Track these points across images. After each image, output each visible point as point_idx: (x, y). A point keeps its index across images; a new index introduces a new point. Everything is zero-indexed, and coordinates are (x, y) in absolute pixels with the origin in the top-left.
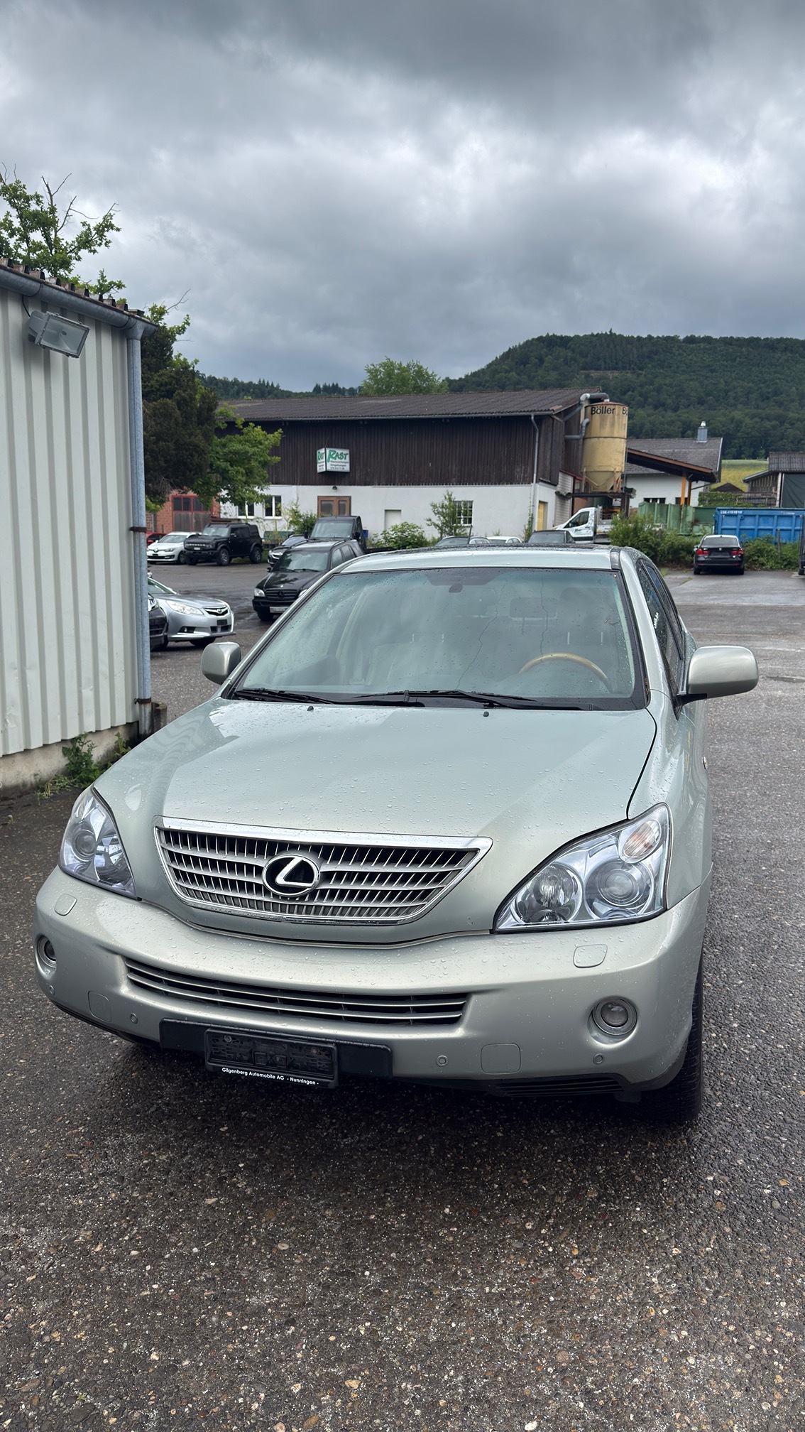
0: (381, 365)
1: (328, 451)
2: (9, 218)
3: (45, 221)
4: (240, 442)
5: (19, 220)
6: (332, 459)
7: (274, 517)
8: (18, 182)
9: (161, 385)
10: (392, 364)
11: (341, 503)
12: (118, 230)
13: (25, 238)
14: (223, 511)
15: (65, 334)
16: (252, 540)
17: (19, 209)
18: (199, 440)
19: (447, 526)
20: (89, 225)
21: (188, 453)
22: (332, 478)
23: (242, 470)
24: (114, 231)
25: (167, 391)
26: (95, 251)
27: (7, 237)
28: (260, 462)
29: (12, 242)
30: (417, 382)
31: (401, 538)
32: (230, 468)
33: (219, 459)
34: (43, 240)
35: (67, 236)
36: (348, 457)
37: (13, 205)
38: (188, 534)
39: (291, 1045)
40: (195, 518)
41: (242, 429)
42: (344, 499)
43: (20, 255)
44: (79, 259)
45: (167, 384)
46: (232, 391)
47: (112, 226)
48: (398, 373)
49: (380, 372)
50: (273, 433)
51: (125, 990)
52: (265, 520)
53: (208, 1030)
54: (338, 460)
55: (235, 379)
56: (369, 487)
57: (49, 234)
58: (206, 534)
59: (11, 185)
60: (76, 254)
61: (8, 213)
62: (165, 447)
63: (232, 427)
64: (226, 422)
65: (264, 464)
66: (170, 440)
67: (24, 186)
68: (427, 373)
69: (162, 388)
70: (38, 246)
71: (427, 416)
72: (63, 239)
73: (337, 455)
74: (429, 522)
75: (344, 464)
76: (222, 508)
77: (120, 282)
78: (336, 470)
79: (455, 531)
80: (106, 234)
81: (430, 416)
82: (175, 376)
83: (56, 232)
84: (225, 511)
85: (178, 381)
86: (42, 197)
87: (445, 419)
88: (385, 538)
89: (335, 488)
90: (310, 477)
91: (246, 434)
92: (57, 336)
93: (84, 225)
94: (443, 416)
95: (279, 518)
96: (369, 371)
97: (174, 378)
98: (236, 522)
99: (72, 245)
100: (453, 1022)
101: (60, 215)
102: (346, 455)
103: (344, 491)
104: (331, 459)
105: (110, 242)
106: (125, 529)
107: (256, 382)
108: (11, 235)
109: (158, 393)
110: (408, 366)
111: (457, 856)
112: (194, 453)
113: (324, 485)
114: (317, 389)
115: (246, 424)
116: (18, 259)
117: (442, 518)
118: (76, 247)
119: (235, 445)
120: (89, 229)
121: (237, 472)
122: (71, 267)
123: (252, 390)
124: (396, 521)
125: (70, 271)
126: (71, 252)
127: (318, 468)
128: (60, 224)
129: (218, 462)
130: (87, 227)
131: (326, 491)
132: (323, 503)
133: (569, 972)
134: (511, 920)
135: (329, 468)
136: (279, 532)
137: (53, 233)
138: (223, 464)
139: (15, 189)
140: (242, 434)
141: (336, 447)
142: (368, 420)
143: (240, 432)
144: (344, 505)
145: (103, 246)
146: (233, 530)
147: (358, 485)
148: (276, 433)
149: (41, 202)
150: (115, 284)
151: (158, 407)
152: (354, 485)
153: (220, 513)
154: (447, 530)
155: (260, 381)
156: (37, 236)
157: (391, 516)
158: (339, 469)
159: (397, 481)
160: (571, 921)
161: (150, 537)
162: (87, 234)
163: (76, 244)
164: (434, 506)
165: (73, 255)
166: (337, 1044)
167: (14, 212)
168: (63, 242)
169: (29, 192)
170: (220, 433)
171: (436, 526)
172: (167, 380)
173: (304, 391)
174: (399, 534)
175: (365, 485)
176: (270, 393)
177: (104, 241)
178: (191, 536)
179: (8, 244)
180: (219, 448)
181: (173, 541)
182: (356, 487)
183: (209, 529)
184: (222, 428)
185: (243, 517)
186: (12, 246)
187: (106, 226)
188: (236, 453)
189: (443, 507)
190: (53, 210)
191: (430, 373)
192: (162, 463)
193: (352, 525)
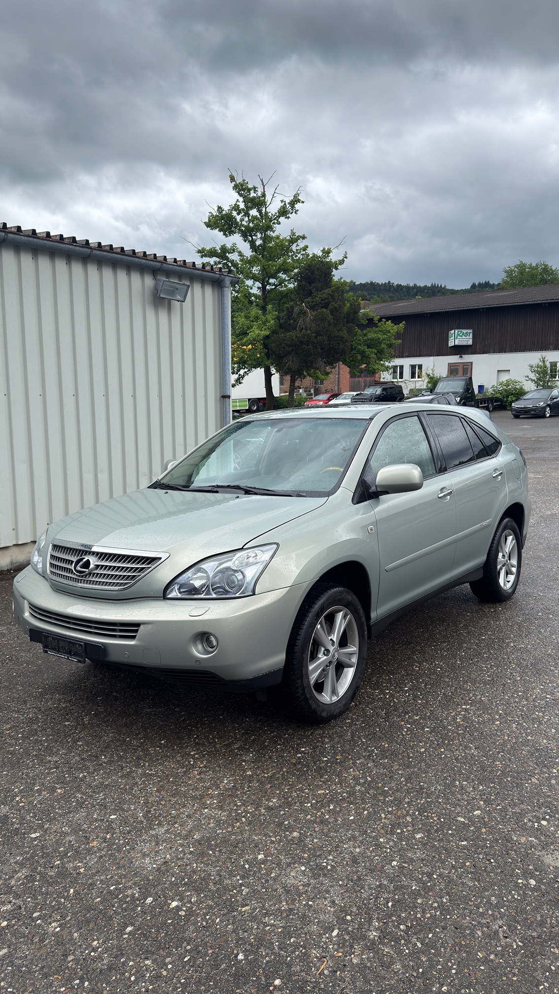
0: (515, 267)
1: (456, 331)
2: (238, 203)
3: (259, 203)
4: (375, 332)
5: (244, 203)
6: (460, 337)
7: (417, 379)
8: (244, 180)
9: (322, 300)
10: (524, 265)
11: (465, 367)
12: (303, 202)
13: (247, 214)
14: (382, 376)
15: (177, 289)
16: (398, 396)
17: (244, 197)
18: (344, 333)
19: (541, 381)
20: (285, 202)
21: (336, 342)
22: (460, 350)
23: (374, 350)
24: (300, 204)
25: (326, 303)
26: (289, 217)
27: (236, 215)
28: (387, 345)
29: (238, 218)
30: (543, 276)
31: (506, 390)
32: (367, 350)
33: (360, 344)
34: (258, 214)
35: (273, 208)
36: (471, 334)
37: (241, 195)
38: (355, 393)
39: (70, 642)
40: (364, 382)
41: (377, 324)
42: (467, 364)
43: (243, 225)
44: (279, 223)
45: (325, 299)
46: (412, 293)
47: (298, 201)
48: (528, 271)
49: (515, 271)
50: (398, 324)
51: (27, 615)
52: (410, 381)
53: (44, 633)
54: (463, 337)
55: (415, 285)
56: (487, 355)
57: (262, 210)
58: (366, 393)
59: (240, 183)
60: (277, 220)
61: (238, 200)
62: (321, 340)
63: (371, 322)
64: (367, 320)
65: (390, 346)
66: (325, 335)
67: (247, 182)
68: (551, 269)
69: (323, 302)
70: (255, 218)
71: (531, 303)
72: (270, 212)
73: (463, 334)
74: (527, 378)
75: (468, 340)
76: (382, 375)
77: (304, 235)
78: (463, 344)
79: (548, 384)
80: (296, 206)
81: (533, 302)
82: (331, 293)
83: (266, 208)
84: (383, 377)
85: (333, 297)
86: (257, 188)
87: (545, 303)
88: (494, 391)
89: (461, 357)
90: (443, 350)
91: (380, 327)
92: (173, 291)
93: (282, 202)
94: (543, 301)
95: (420, 379)
96: (506, 272)
97: (330, 295)
98: (391, 383)
99: (275, 215)
100: (133, 637)
101: (268, 198)
102: (470, 333)
103: (467, 358)
104: (458, 337)
105: (298, 210)
106: (218, 397)
107: (429, 285)
108: (238, 214)
109: (320, 305)
110: (537, 265)
111: (152, 560)
112: (340, 342)
113: (453, 355)
114: (474, 286)
115: (380, 320)
116: (242, 228)
117: (537, 375)
118: (277, 217)
119: (372, 335)
120: (285, 204)
121: (371, 353)
122: (274, 229)
123: (426, 291)
124: (504, 378)
125: (274, 232)
126: (274, 219)
127: (449, 343)
128: (268, 203)
129: (360, 347)
130: (284, 203)
131: (454, 359)
132: (452, 367)
133: (186, 617)
134: (175, 594)
135: (457, 343)
136: (418, 389)
137: (264, 209)
138: (362, 348)
139: (242, 185)
140: (377, 327)
141: (462, 329)
142: (486, 308)
143: (376, 325)
144: (467, 368)
145: (294, 213)
146: (384, 390)
147: (478, 354)
148: (400, 324)
149: (257, 191)
150: (301, 237)
151: (318, 315)
152: (475, 354)
153: (380, 378)
154: (541, 383)
155: (432, 284)
156: (254, 212)
157: (502, 374)
158: (464, 343)
159: (507, 349)
160: (202, 596)
161: (331, 396)
162: (284, 207)
163: (277, 214)
164: (532, 367)
165: (276, 221)
166: (85, 643)
167: (241, 199)
168: (270, 214)
169: (250, 186)
170: (362, 327)
171: (532, 380)
172: (326, 296)
173: (464, 289)
174: (505, 387)
175: (483, 353)
176: (439, 292)
177: (294, 211)
178: (357, 395)
179: (236, 219)
180: (361, 337)
181: (345, 398)
182: (476, 355)
183: (368, 389)
184: (364, 324)
185: (396, 380)
186: (238, 220)
187: (296, 201)
188: (372, 340)
189: (538, 367)
190: (264, 195)
191: (554, 269)
192: (319, 350)
193: (464, 382)
